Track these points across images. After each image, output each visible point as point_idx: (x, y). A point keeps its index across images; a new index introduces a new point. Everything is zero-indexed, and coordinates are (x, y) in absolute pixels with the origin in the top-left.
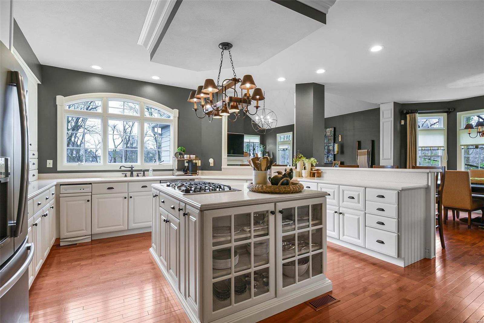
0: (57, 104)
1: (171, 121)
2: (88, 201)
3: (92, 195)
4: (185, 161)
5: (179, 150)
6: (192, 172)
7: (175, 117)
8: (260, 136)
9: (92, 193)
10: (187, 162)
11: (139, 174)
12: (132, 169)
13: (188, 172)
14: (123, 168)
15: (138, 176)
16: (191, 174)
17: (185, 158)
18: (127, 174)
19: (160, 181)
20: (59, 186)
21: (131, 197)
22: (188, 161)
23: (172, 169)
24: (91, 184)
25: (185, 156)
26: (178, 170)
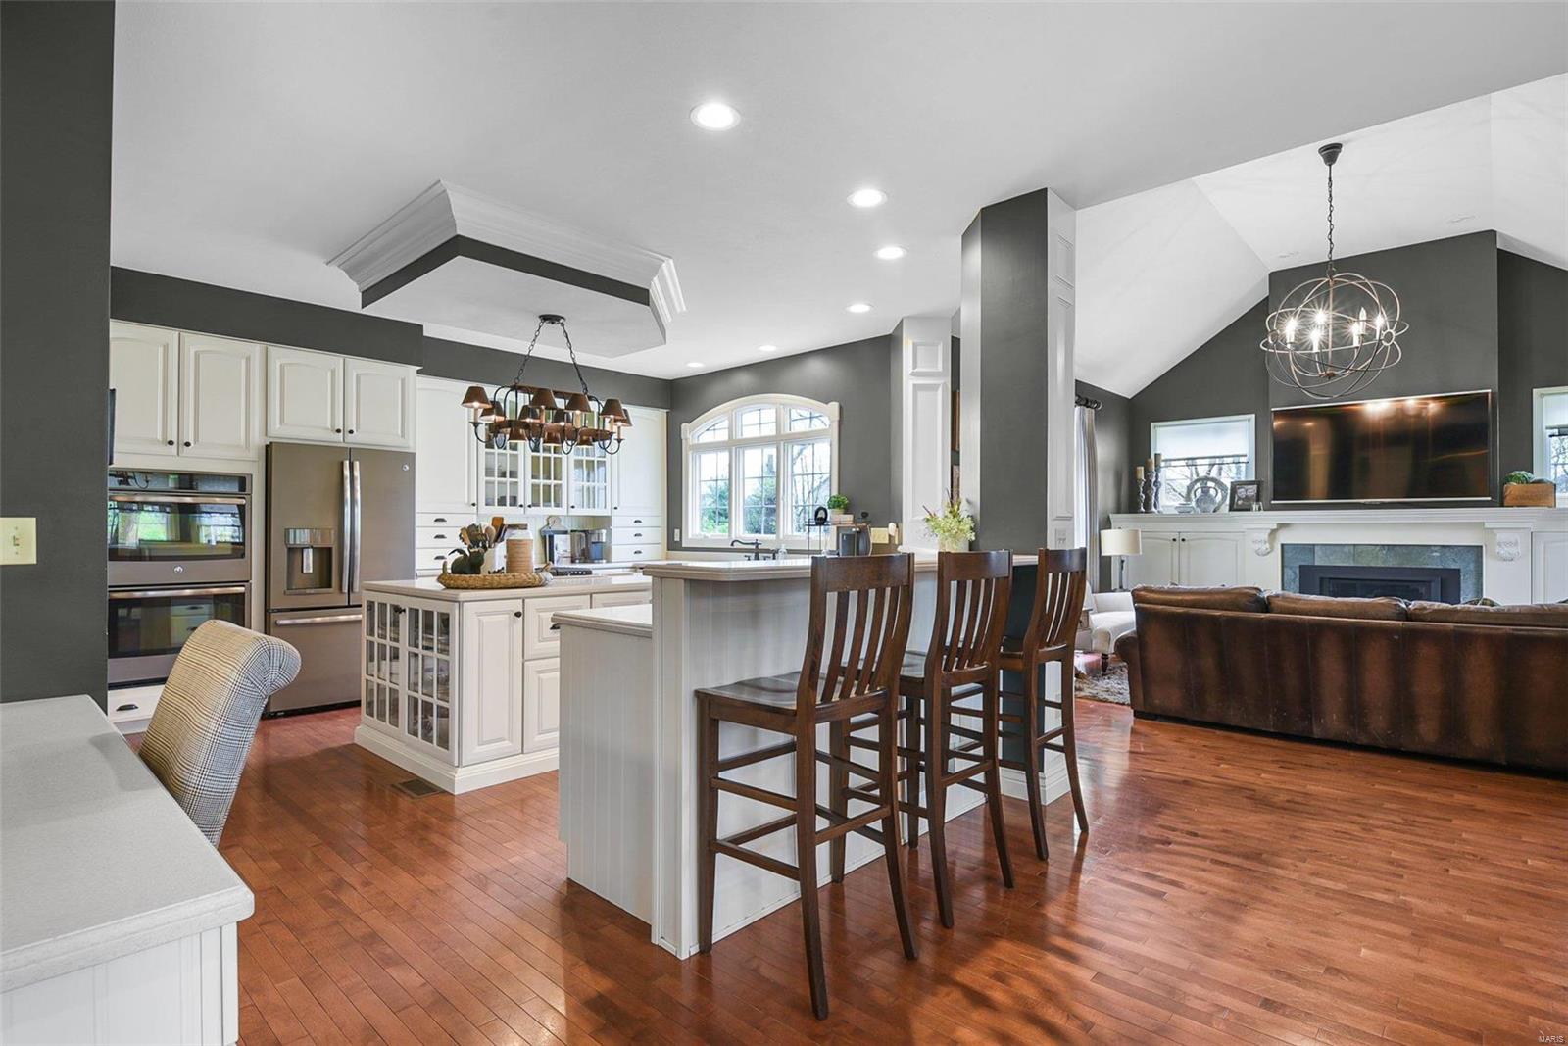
0: (682, 438)
7: (832, 422)
11: (766, 558)
12: (757, 547)
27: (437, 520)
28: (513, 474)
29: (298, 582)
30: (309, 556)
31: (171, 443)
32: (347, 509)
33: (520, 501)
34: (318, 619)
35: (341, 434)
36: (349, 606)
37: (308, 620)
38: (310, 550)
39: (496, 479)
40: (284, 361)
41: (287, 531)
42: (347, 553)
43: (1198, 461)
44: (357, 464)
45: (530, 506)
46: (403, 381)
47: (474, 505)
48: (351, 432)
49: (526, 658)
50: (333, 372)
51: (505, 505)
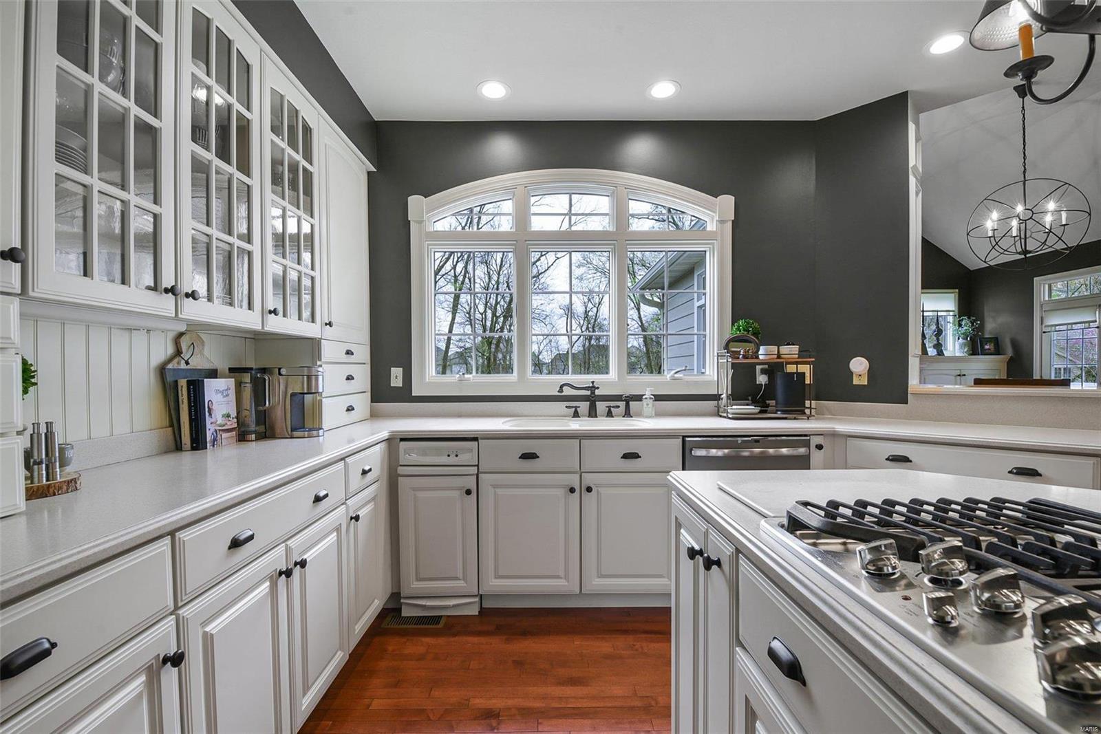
0: (409, 219)
1: (712, 236)
2: (468, 492)
3: (480, 475)
4: (758, 368)
5: (738, 329)
6: (786, 404)
7: (722, 222)
8: (957, 290)
9: (478, 469)
10: (763, 372)
11: (612, 409)
12: (593, 393)
13: (768, 406)
14: (568, 391)
15: (610, 414)
16: (784, 412)
17: (761, 357)
18: (578, 409)
19: (684, 437)
20: (395, 441)
21: (589, 490)
22: (767, 366)
23: (716, 393)
24: (475, 439)
25: (762, 350)
26: (736, 396)
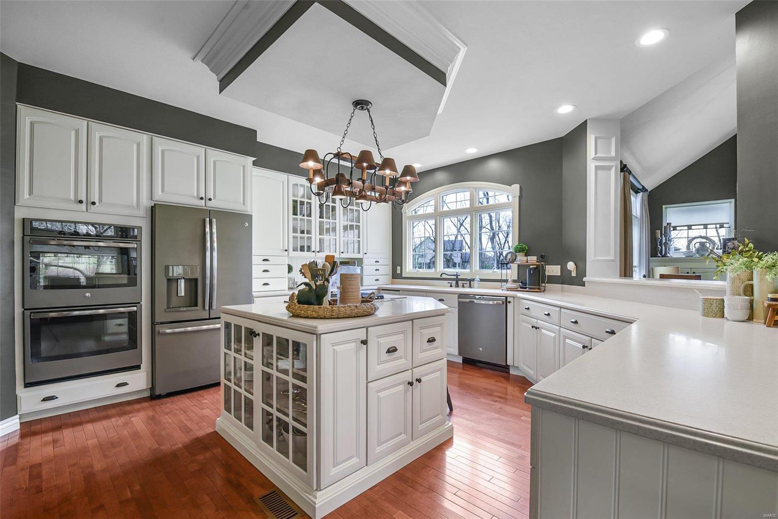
0: (402, 212)
1: (509, 204)
6: (529, 285)
7: (514, 197)
11: (464, 285)
12: (457, 277)
14: (445, 276)
18: (451, 284)
19: (459, 294)
27: (264, 260)
28: (309, 232)
29: (174, 302)
30: (182, 284)
31: (81, 202)
32: (208, 254)
33: (313, 249)
34: (190, 329)
35: (204, 201)
36: (210, 319)
37: (182, 330)
38: (183, 281)
39: (299, 235)
40: (165, 148)
41: (167, 268)
42: (208, 282)
43: (709, 226)
44: (214, 220)
45: (318, 252)
46: (244, 167)
47: (286, 250)
48: (210, 199)
49: (369, 381)
50: (198, 157)
51: (304, 251)
